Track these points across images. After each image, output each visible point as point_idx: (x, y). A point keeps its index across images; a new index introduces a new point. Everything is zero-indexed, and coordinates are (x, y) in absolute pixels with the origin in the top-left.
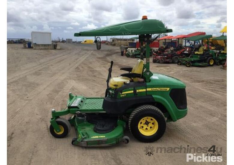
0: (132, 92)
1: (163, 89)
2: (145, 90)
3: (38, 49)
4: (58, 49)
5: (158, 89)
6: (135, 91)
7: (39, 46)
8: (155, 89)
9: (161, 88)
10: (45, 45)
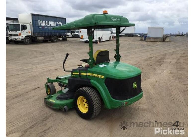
0: (78, 74)
1: (99, 76)
2: (85, 74)
3: (149, 41)
4: (166, 42)
5: (95, 75)
6: (80, 74)
7: (151, 39)
8: (93, 74)
9: (97, 75)
10: (155, 38)
